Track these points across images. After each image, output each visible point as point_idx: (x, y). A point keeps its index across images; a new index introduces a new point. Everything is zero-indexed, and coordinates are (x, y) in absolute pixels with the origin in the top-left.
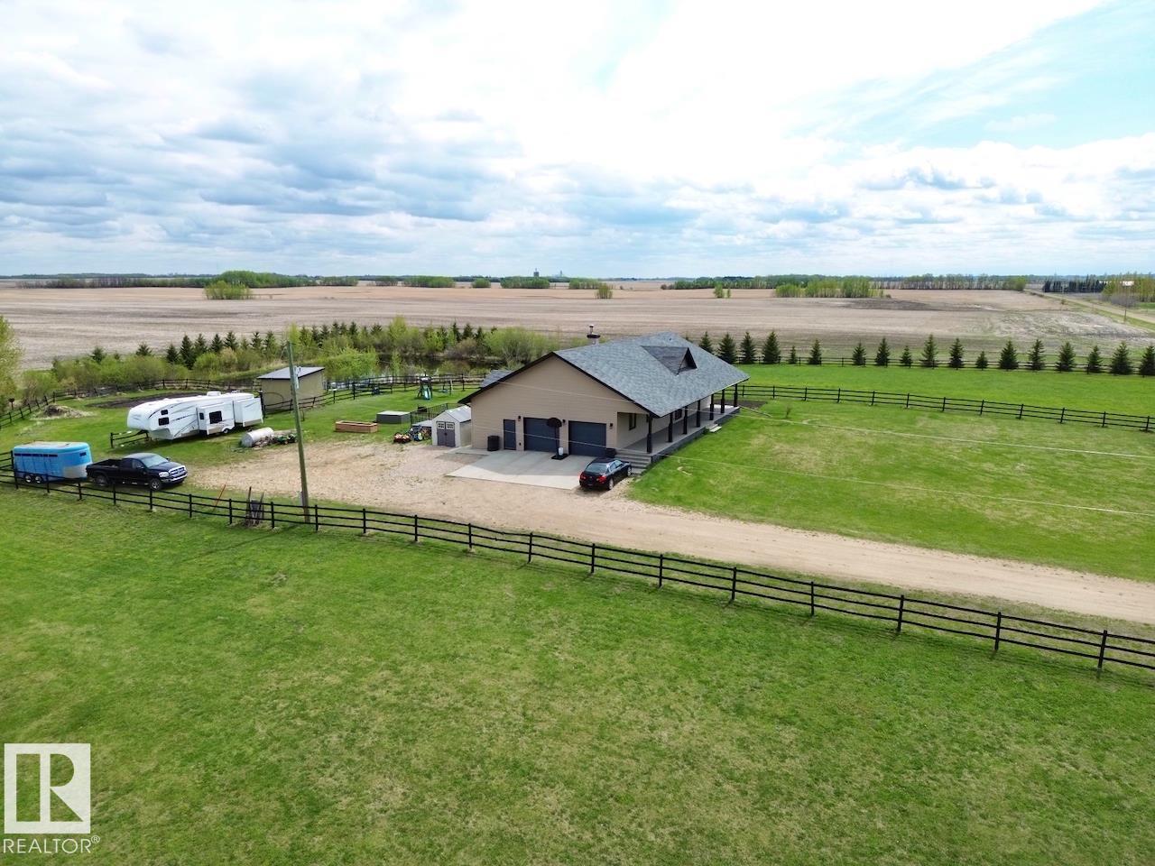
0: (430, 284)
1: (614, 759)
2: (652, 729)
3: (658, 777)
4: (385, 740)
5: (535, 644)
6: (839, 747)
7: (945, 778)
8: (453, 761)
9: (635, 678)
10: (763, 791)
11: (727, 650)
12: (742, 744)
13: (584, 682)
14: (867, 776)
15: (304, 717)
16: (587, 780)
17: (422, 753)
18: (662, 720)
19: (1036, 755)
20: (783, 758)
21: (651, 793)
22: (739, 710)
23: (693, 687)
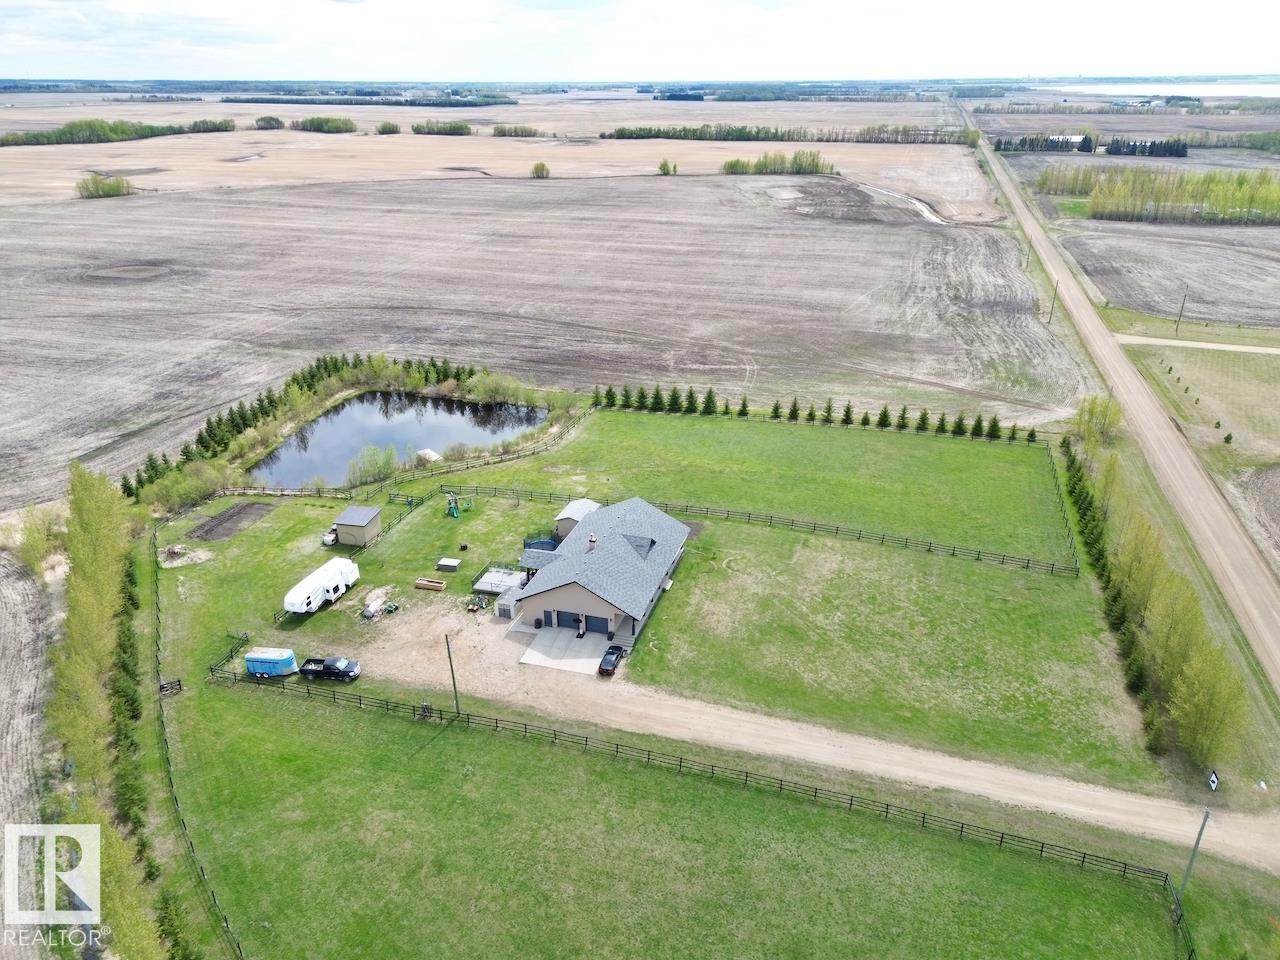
0: (326, 128)
1: (640, 867)
2: (652, 851)
3: (656, 873)
4: (558, 866)
5: (601, 807)
6: (716, 852)
7: (748, 862)
8: (585, 874)
9: (643, 825)
10: (690, 874)
11: (678, 804)
12: (684, 855)
13: (624, 829)
14: (723, 864)
15: (524, 858)
16: (633, 877)
17: (573, 871)
18: (655, 846)
19: (778, 848)
20: (697, 859)
21: (654, 880)
22: (683, 838)
23: (665, 828)
